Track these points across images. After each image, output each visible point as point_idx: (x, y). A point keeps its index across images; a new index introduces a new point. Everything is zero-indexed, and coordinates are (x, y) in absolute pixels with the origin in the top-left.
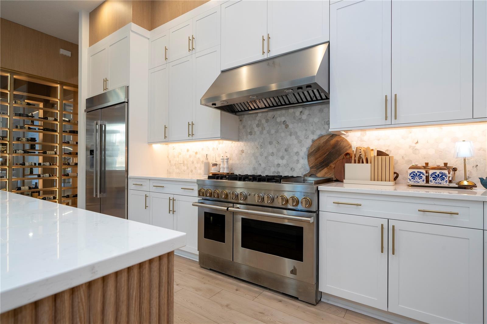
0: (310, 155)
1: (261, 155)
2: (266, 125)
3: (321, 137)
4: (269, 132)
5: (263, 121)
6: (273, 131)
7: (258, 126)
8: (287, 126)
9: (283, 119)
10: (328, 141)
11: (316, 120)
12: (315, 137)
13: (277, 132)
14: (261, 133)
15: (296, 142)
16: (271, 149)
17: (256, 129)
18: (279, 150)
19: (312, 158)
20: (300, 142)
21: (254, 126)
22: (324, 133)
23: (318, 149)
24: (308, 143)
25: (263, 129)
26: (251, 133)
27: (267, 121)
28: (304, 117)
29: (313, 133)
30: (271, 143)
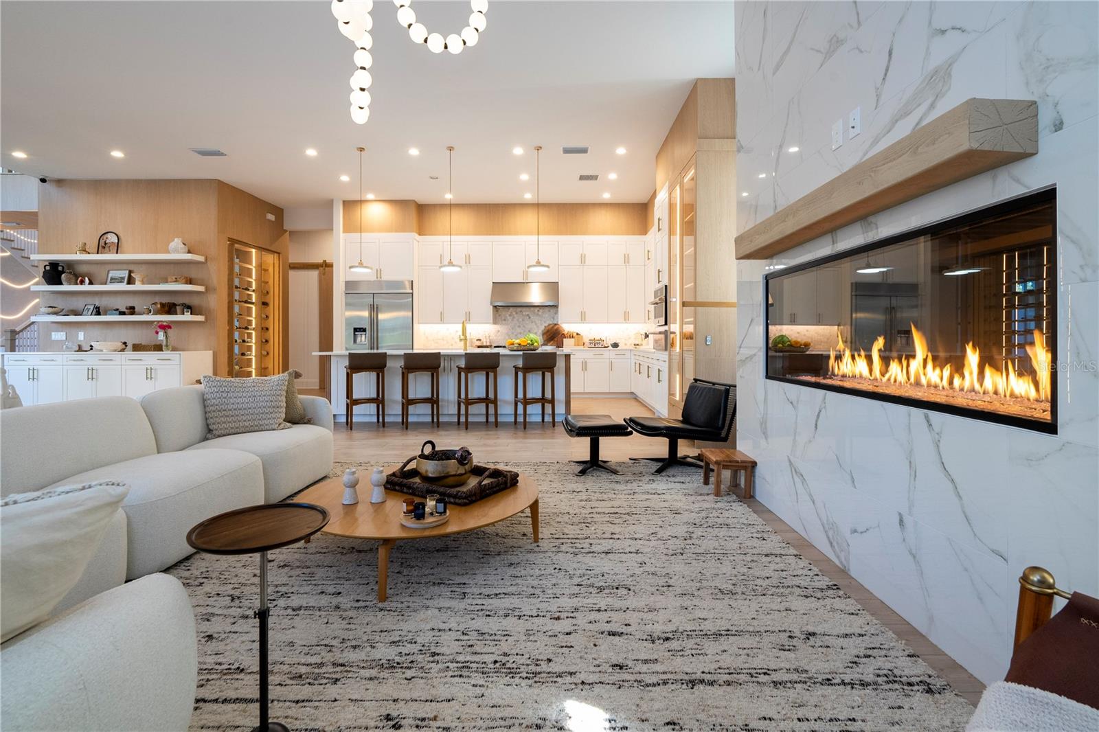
0: (543, 334)
1: (513, 333)
2: (515, 316)
3: (549, 325)
4: (518, 320)
5: (514, 313)
6: (521, 320)
7: (510, 315)
8: (530, 318)
9: (527, 313)
10: (553, 327)
11: (547, 315)
12: (546, 325)
13: (523, 320)
14: (513, 320)
15: (535, 326)
16: (519, 330)
17: (509, 318)
18: (524, 331)
19: (545, 336)
20: (538, 327)
21: (507, 315)
22: (551, 323)
23: (548, 331)
24: (543, 328)
25: (514, 317)
26: (505, 320)
27: (517, 313)
28: (540, 313)
29: (545, 322)
30: (519, 327)
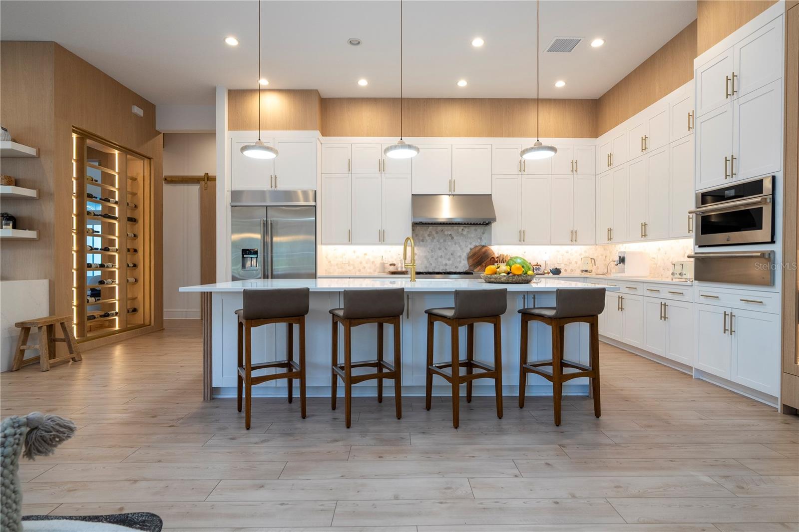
0: (469, 258)
1: (432, 257)
2: (435, 235)
3: (476, 247)
4: (438, 241)
5: (434, 233)
6: (442, 241)
7: (429, 235)
8: (452, 238)
9: (449, 233)
10: (480, 249)
11: (473, 236)
12: (472, 247)
13: (445, 241)
14: (432, 241)
15: (459, 249)
16: (440, 253)
17: (427, 238)
18: (446, 254)
19: (471, 260)
20: (462, 249)
21: (426, 235)
22: (478, 244)
23: (474, 255)
24: (468, 250)
25: (434, 238)
26: (423, 241)
27: (437, 233)
28: (465, 233)
29: (471, 244)
30: (440, 249)
